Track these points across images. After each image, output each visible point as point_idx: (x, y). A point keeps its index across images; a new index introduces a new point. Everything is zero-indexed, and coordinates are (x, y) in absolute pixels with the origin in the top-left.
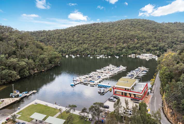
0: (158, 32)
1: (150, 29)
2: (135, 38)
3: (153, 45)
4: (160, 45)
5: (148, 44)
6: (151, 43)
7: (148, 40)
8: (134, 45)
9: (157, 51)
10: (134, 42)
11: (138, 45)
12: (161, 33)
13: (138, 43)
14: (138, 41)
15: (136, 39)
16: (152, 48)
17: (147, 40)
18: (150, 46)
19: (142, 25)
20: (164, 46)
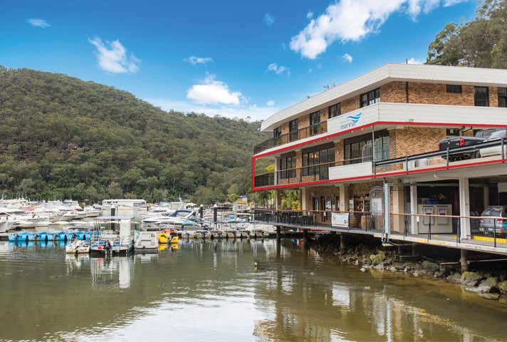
0: (152, 131)
1: (121, 115)
2: (68, 141)
3: (143, 169)
4: (166, 171)
5: (123, 165)
6: (136, 162)
7: (121, 152)
8: (70, 165)
9: (160, 191)
10: (68, 154)
11: (85, 166)
12: (161, 132)
13: (84, 159)
14: (84, 151)
15: (76, 142)
16: (142, 180)
17: (120, 150)
18: (133, 173)
19: (92, 101)
20: (182, 175)
